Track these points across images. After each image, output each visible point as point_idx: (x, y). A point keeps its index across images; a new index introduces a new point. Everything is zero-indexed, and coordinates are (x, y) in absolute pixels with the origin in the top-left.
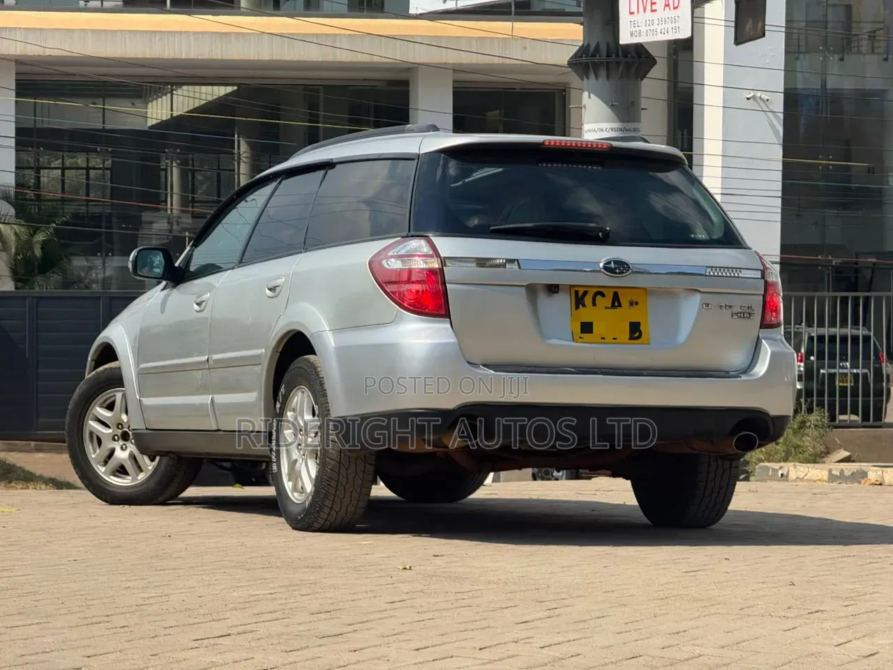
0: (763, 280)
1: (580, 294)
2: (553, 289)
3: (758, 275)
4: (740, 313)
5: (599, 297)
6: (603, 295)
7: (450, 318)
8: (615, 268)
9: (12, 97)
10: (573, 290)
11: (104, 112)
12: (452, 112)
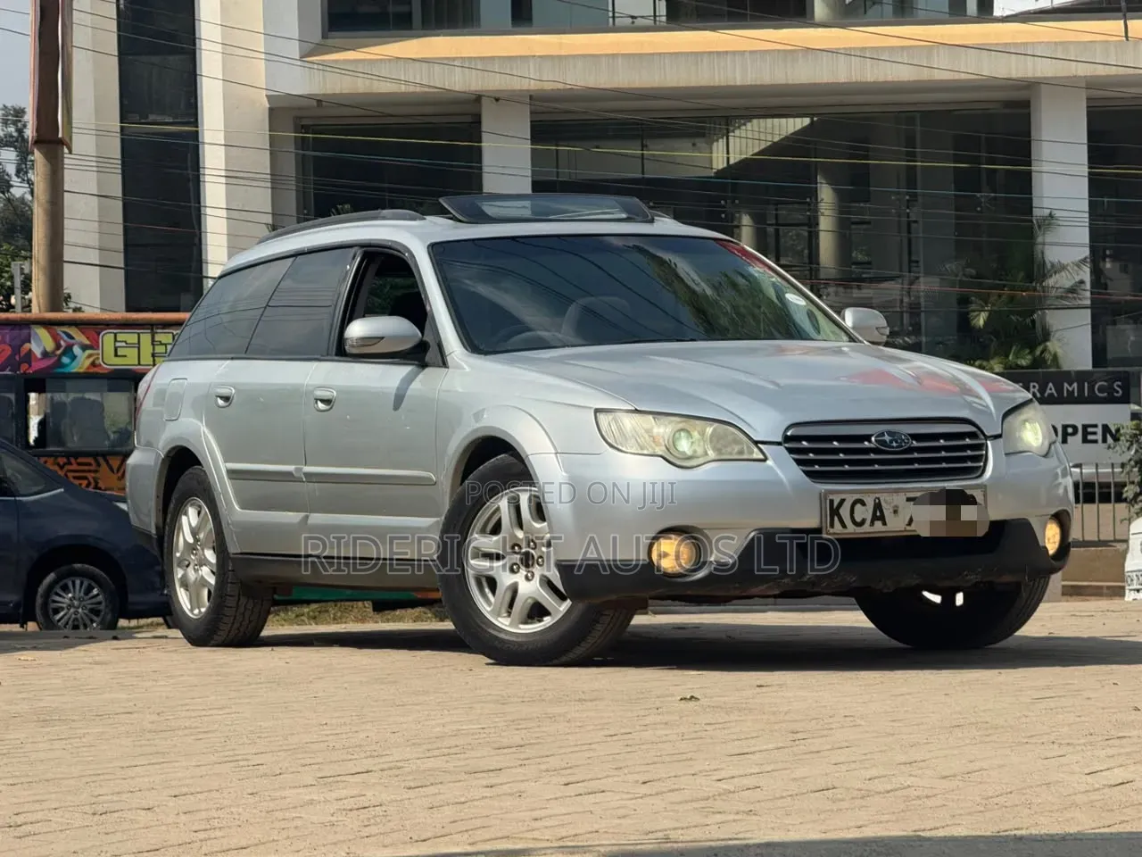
9: (527, 146)
11: (643, 158)
12: (1086, 142)
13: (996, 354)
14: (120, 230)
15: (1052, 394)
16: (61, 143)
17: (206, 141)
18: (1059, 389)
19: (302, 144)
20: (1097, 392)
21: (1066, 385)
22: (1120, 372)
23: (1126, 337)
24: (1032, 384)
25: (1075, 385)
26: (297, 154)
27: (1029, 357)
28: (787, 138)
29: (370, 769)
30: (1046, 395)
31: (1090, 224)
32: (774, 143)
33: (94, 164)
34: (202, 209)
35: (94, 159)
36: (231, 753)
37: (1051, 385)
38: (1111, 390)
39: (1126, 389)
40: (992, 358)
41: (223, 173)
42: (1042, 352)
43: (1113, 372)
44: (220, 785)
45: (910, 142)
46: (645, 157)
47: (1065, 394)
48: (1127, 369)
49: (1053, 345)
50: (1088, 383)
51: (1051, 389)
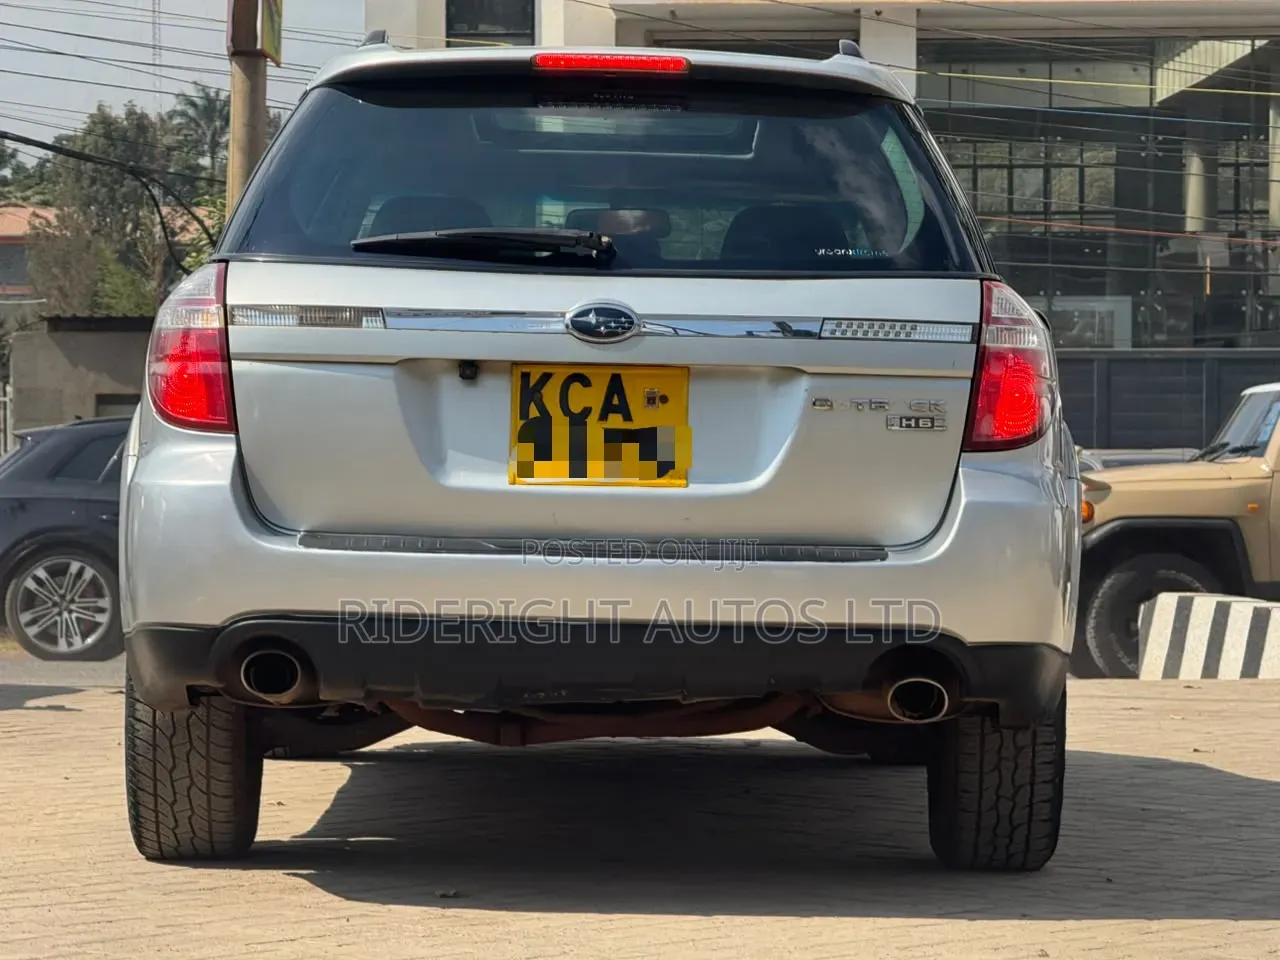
0: (974, 346)
1: (533, 381)
2: (470, 370)
3: (966, 334)
4: (909, 419)
5: (576, 387)
6: (585, 381)
7: (237, 432)
8: (598, 325)
10: (518, 373)
16: (262, 54)
32: (1210, 77)
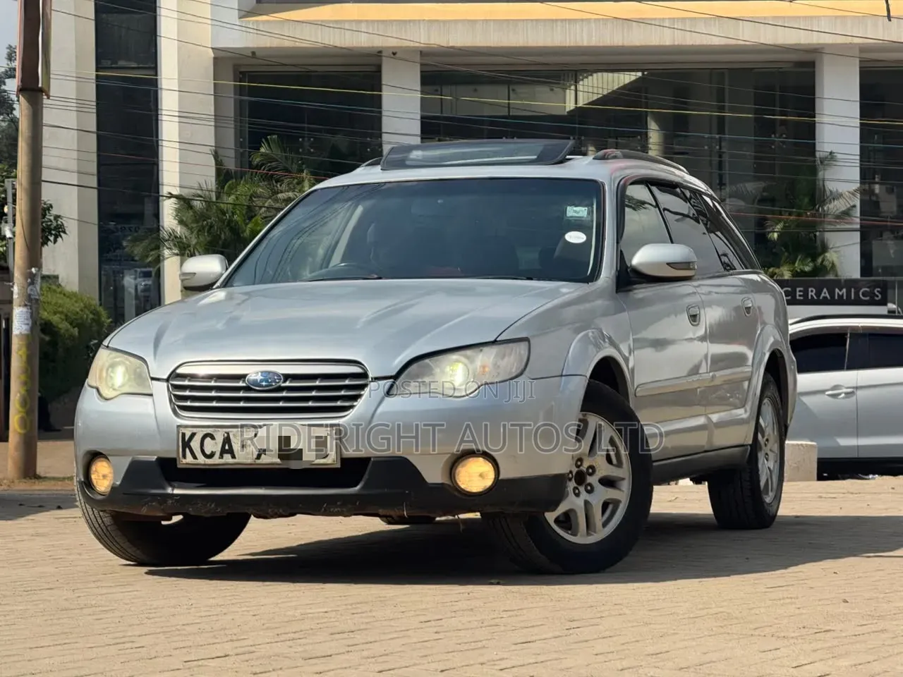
11: (509, 107)
12: (858, 99)
13: (786, 262)
14: (94, 157)
15: (826, 297)
16: (41, 91)
17: (163, 87)
18: (832, 293)
19: (240, 91)
20: (861, 296)
21: (837, 290)
22: (880, 281)
23: (888, 250)
24: (810, 289)
25: (844, 290)
26: (235, 100)
27: (811, 264)
28: (614, 92)
29: (227, 654)
30: (821, 298)
31: (861, 165)
32: (604, 96)
33: (75, 105)
34: (160, 142)
35: (74, 101)
36: (121, 635)
37: (825, 290)
38: (872, 295)
39: (884, 293)
40: (782, 266)
41: (177, 114)
42: (822, 262)
43: (874, 281)
44: (105, 668)
45: (721, 98)
46: (511, 106)
47: (836, 297)
48: (885, 278)
49: (831, 256)
50: (855, 289)
51: (825, 293)
